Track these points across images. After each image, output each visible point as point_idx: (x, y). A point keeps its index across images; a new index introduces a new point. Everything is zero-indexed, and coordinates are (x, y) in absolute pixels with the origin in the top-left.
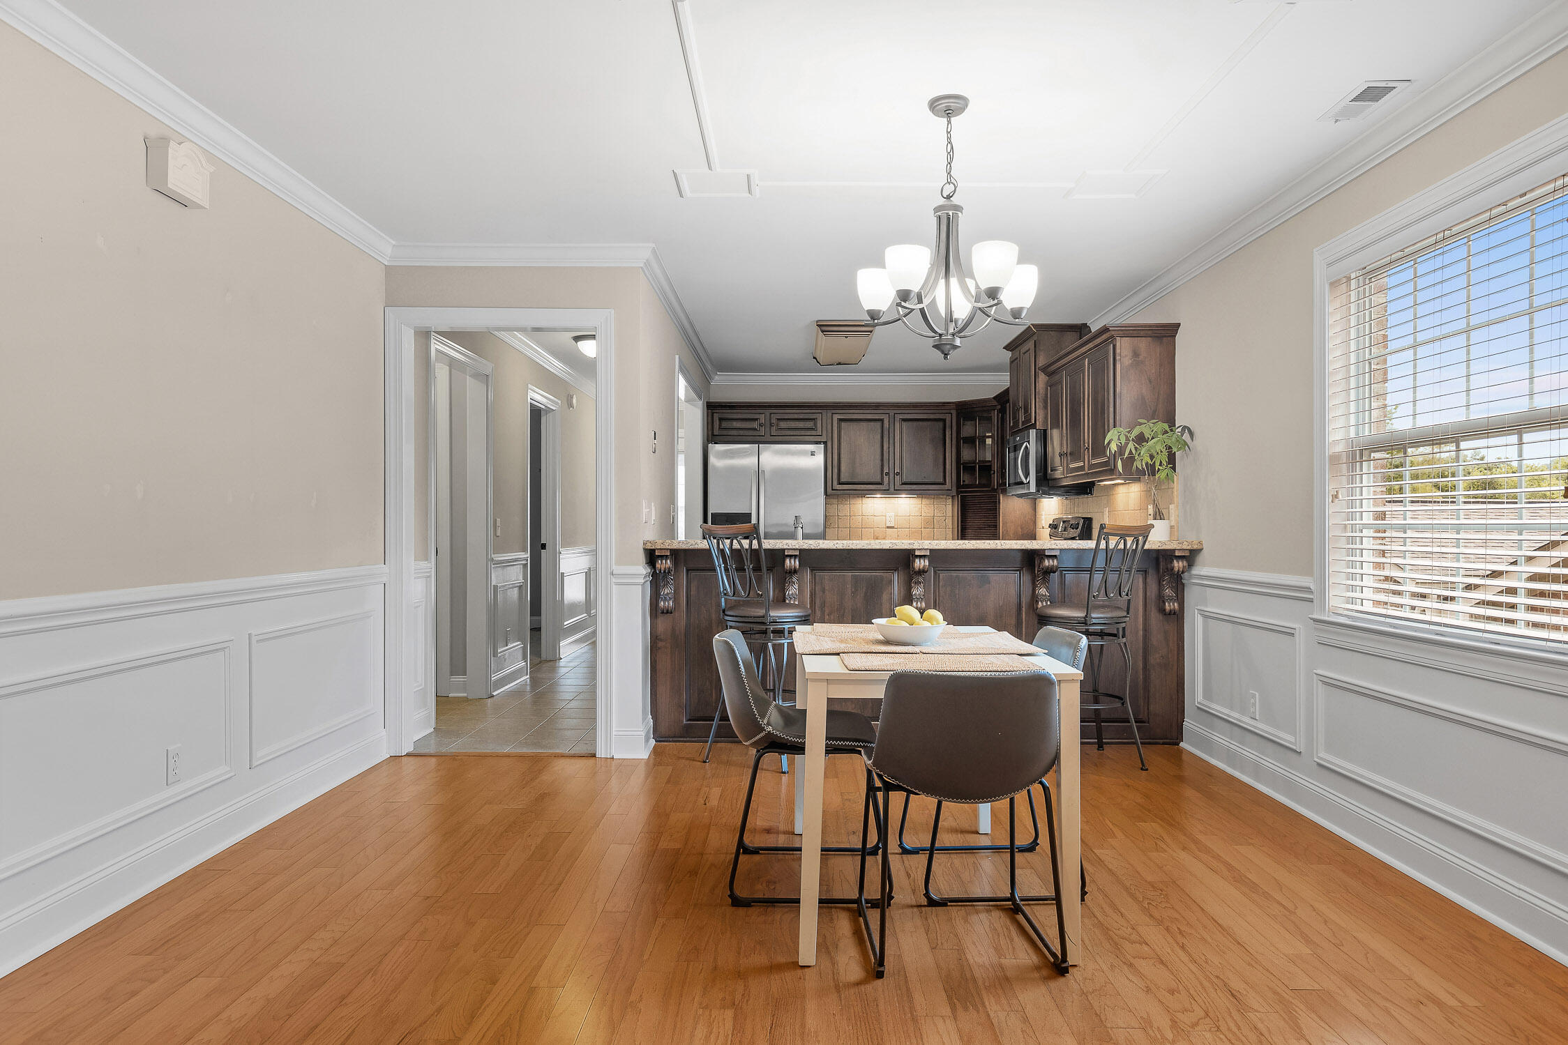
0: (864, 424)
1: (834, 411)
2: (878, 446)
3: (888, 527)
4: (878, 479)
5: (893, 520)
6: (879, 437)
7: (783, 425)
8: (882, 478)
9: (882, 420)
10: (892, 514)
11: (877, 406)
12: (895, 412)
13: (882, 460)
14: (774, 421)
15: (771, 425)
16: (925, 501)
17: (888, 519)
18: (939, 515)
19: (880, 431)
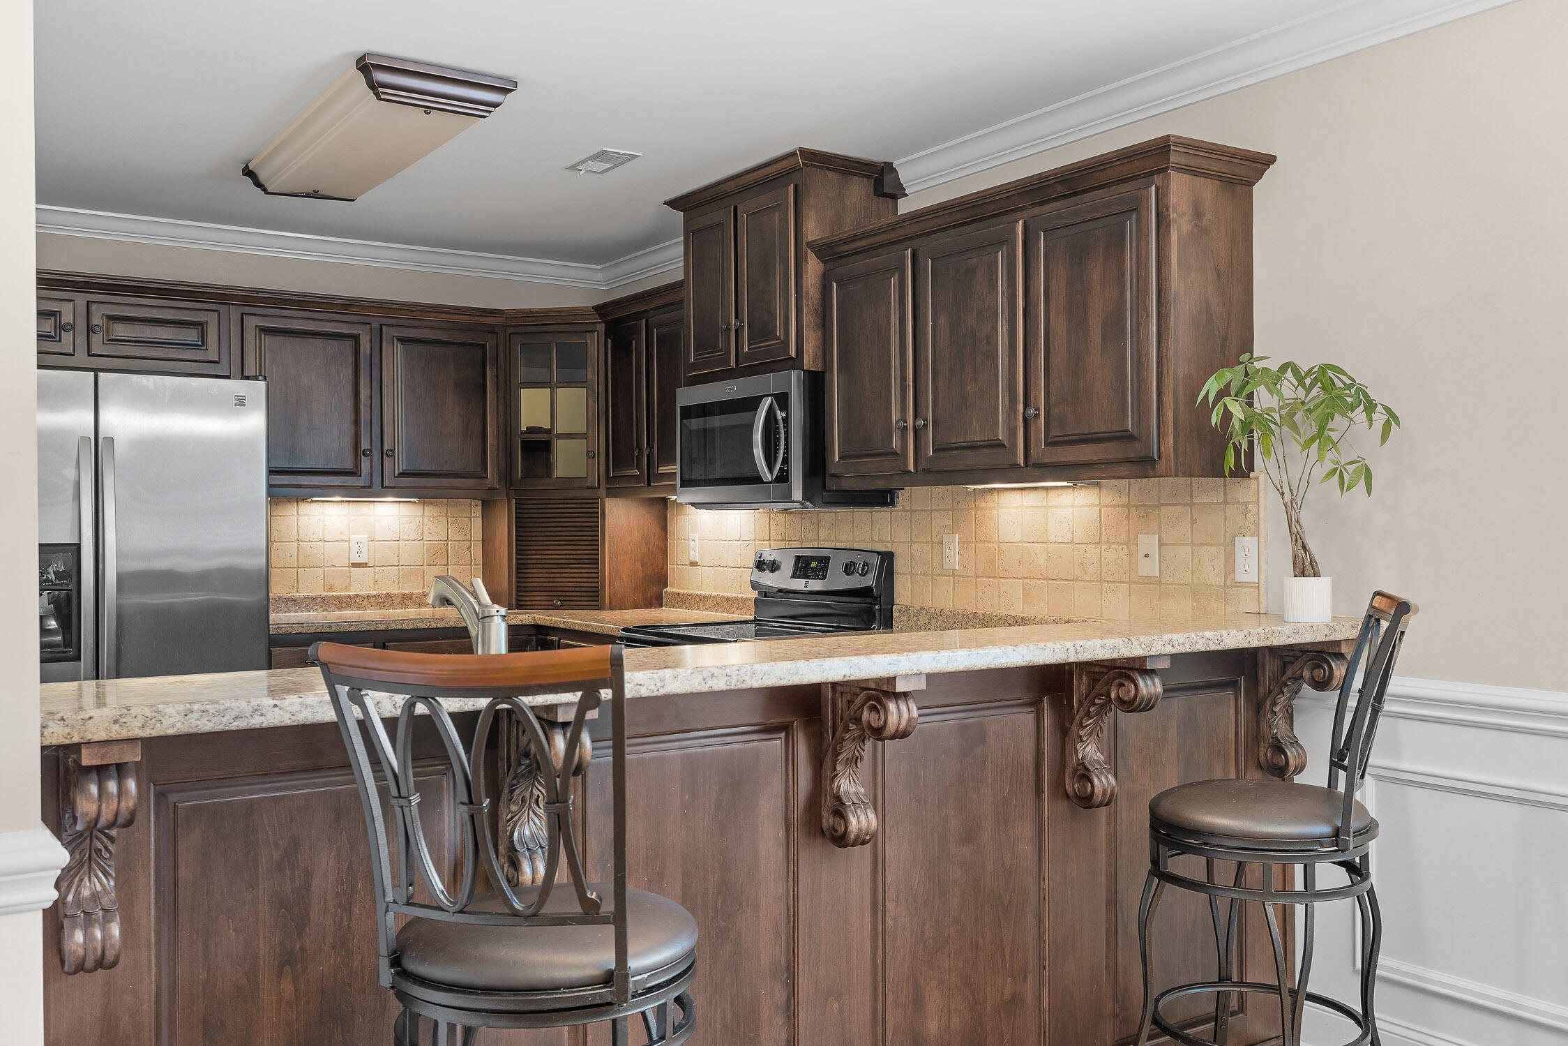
0: (318, 343)
1: (247, 310)
2: (347, 391)
3: (355, 565)
4: (348, 465)
5: (365, 550)
6: (348, 372)
7: (121, 330)
8: (357, 462)
9: (356, 338)
10: (364, 537)
11: (345, 306)
12: (384, 321)
13: (357, 422)
14: (97, 320)
15: (90, 329)
16: (430, 511)
17: (355, 548)
18: (457, 537)
19: (351, 359)
